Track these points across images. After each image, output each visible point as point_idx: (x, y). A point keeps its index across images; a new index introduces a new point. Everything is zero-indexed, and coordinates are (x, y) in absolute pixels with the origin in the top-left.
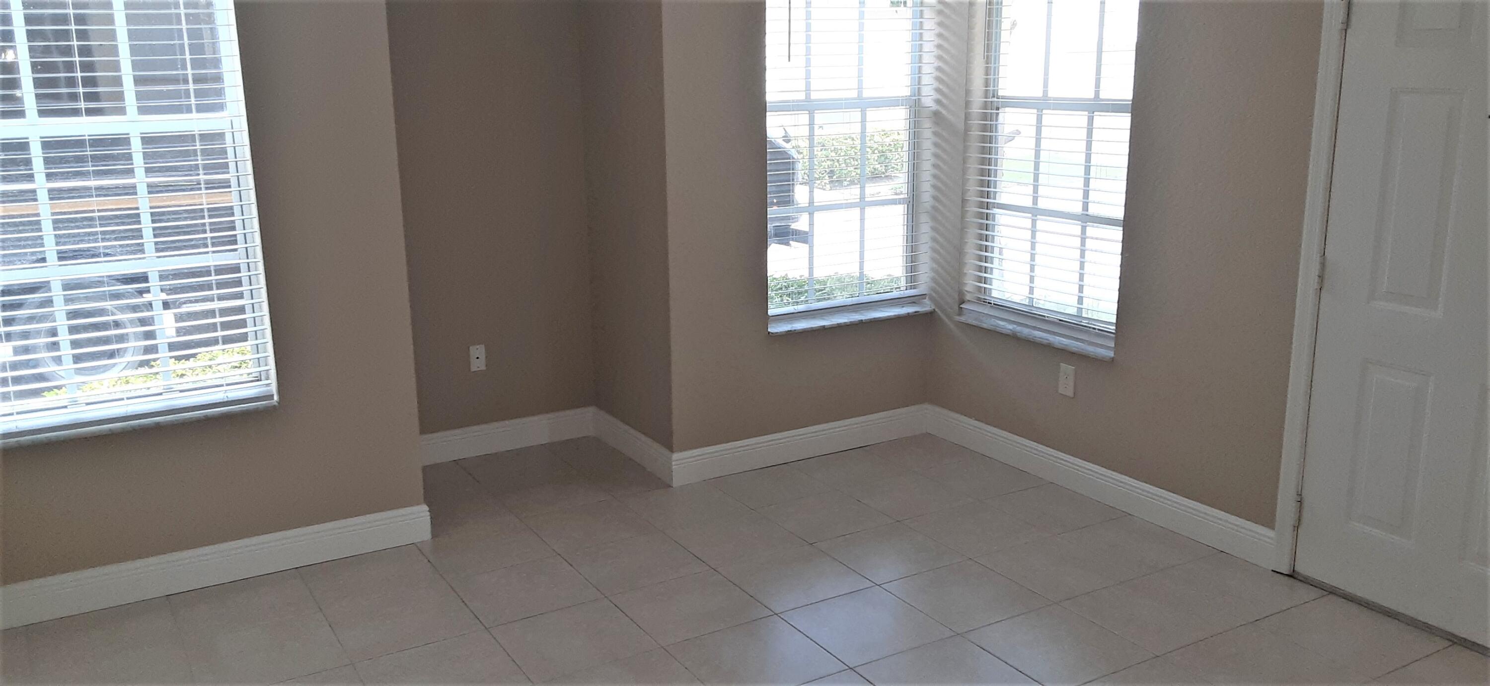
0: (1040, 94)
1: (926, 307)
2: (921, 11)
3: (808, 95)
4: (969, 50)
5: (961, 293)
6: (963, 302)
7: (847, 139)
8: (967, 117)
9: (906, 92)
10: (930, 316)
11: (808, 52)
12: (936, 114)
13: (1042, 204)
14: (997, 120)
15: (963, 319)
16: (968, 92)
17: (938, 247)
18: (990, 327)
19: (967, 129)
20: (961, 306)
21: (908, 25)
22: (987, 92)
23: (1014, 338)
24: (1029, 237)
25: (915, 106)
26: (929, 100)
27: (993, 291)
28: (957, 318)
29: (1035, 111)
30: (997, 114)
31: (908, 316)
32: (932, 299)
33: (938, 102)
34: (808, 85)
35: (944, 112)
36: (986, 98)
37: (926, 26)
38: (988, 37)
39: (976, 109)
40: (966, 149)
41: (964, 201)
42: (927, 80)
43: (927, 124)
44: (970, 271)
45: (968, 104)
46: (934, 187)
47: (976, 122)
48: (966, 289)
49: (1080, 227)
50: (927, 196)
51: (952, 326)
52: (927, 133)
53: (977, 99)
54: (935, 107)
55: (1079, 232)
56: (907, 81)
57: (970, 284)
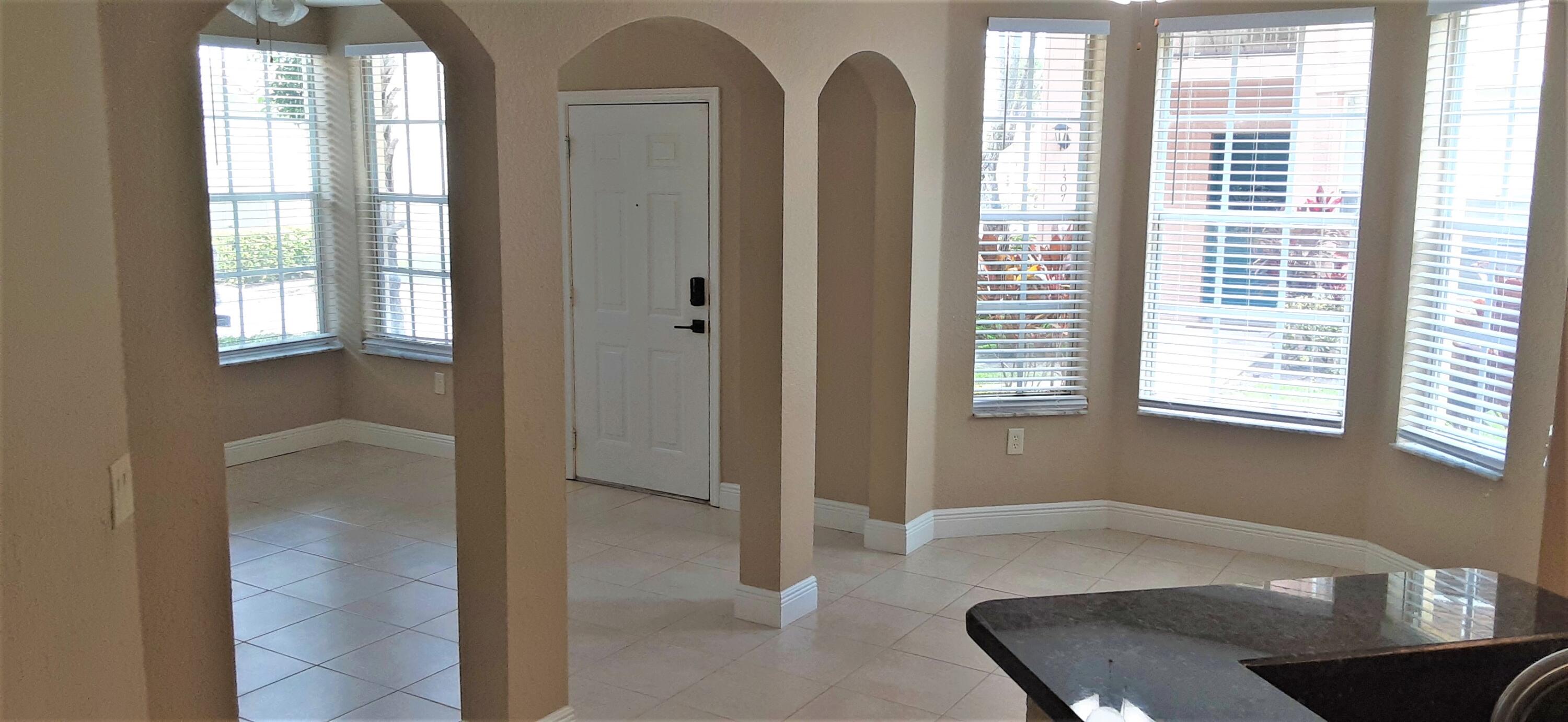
0: (408, 192)
1: (338, 345)
2: (317, 132)
3: (231, 190)
4: (353, 153)
5: (363, 333)
6: (364, 339)
7: (260, 238)
8: (357, 207)
9: (310, 189)
10: (341, 351)
11: (229, 157)
12: (334, 204)
13: (416, 266)
14: (379, 209)
15: (365, 351)
16: (356, 189)
17: (343, 301)
18: (387, 355)
19: (358, 215)
20: (364, 342)
21: (308, 133)
22: (370, 189)
23: (403, 359)
24: (409, 289)
25: (317, 198)
26: (327, 193)
27: (387, 329)
28: (362, 351)
29: (405, 203)
30: (379, 205)
31: (323, 352)
32: (342, 340)
33: (334, 196)
34: (230, 182)
35: (340, 203)
36: (370, 194)
37: (321, 143)
38: (367, 152)
39: (363, 201)
40: (358, 229)
41: (360, 267)
42: (325, 180)
43: (327, 212)
44: (369, 316)
45: (356, 198)
46: (336, 257)
47: (364, 210)
48: (367, 330)
49: (441, 280)
50: (331, 265)
51: (357, 357)
52: (328, 219)
53: (364, 195)
54: (332, 200)
55: (441, 283)
56: (310, 181)
57: (369, 326)
